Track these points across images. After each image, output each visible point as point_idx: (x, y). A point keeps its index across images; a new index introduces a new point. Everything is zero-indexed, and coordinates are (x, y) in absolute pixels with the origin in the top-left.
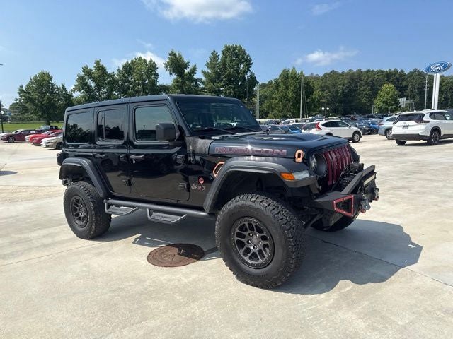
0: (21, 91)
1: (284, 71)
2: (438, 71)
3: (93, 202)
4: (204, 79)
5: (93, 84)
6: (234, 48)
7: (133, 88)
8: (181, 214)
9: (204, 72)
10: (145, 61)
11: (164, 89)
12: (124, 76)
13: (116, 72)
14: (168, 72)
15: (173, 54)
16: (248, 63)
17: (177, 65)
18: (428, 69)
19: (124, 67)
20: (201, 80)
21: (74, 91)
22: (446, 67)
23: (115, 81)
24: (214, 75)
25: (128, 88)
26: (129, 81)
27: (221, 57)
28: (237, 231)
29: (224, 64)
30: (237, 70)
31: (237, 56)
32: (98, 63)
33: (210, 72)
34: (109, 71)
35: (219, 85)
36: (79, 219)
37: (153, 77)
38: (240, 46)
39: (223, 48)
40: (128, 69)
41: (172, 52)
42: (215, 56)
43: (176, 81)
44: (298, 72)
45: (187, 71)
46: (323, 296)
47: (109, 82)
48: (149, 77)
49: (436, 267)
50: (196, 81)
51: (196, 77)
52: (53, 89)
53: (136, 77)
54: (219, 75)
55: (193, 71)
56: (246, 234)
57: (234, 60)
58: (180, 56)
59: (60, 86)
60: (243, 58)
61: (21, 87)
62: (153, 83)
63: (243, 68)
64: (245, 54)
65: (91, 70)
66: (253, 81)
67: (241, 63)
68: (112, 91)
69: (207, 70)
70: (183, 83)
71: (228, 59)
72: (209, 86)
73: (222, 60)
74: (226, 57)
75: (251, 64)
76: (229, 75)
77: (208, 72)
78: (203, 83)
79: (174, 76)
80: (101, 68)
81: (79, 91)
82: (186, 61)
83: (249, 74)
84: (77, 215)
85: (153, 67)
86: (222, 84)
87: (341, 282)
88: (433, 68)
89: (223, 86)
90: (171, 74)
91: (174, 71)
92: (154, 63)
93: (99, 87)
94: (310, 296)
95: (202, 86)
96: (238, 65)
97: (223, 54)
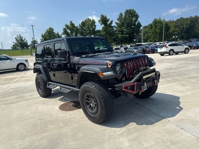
0: (43, 36)
1: (155, 20)
3: (43, 83)
4: (116, 26)
5: (69, 32)
6: (130, 10)
7: (85, 32)
8: (70, 89)
9: (116, 23)
10: (90, 20)
11: (98, 31)
12: (81, 27)
13: (78, 26)
14: (100, 24)
15: (102, 16)
16: (137, 17)
17: (104, 20)
19: (82, 23)
20: (115, 26)
21: (62, 35)
23: (78, 30)
24: (120, 24)
25: (84, 32)
26: (84, 29)
27: (124, 15)
29: (125, 18)
30: (131, 21)
31: (132, 14)
32: (71, 22)
33: (119, 22)
34: (76, 26)
35: (123, 28)
36: (41, 89)
37: (94, 27)
38: (133, 9)
39: (125, 11)
40: (83, 24)
41: (102, 15)
42: (121, 15)
43: (104, 28)
44: (162, 19)
45: (108, 23)
46: (118, 129)
47: (76, 30)
48: (92, 27)
49: (183, 119)
50: (113, 27)
51: (112, 25)
52: (54, 34)
53: (86, 27)
54: (123, 23)
55: (111, 23)
56: (90, 99)
57: (130, 16)
58: (106, 16)
59: (57, 33)
60: (135, 15)
61: (43, 34)
62: (94, 29)
63: (135, 19)
64: (135, 13)
65: (68, 25)
66: (139, 25)
67: (134, 17)
68: (77, 34)
69: (117, 22)
70: (107, 28)
71: (128, 16)
72: (118, 29)
74: (127, 15)
75: (139, 17)
76: (128, 23)
77: (118, 23)
78: (116, 28)
79: (103, 26)
80: (72, 24)
81: (64, 34)
82: (108, 18)
83: (137, 22)
84: (40, 87)
85: (94, 22)
86: (125, 27)
87: (131, 123)
89: (125, 29)
90: (101, 25)
91: (103, 24)
92: (94, 20)
93: (72, 33)
94: (113, 129)
95: (115, 29)
96: (132, 18)
97: (125, 13)
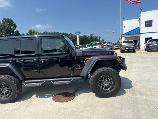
1: (30, 30)
2: (78, 34)
6: (8, 20)
16: (15, 26)
18: (75, 33)
22: (80, 33)
27: (2, 22)
28: (100, 80)
29: (4, 25)
30: (10, 28)
31: (10, 23)
35: (2, 34)
38: (11, 19)
39: (3, 19)
44: (36, 31)
56: (102, 81)
57: (8, 24)
60: (13, 24)
63: (13, 28)
64: (13, 22)
66: (18, 33)
67: (12, 26)
71: (6, 24)
73: (2, 23)
74: (5, 23)
76: (7, 30)
83: (16, 30)
86: (3, 33)
88: (77, 33)
89: (4, 35)
96: (10, 26)
97: (3, 21)
